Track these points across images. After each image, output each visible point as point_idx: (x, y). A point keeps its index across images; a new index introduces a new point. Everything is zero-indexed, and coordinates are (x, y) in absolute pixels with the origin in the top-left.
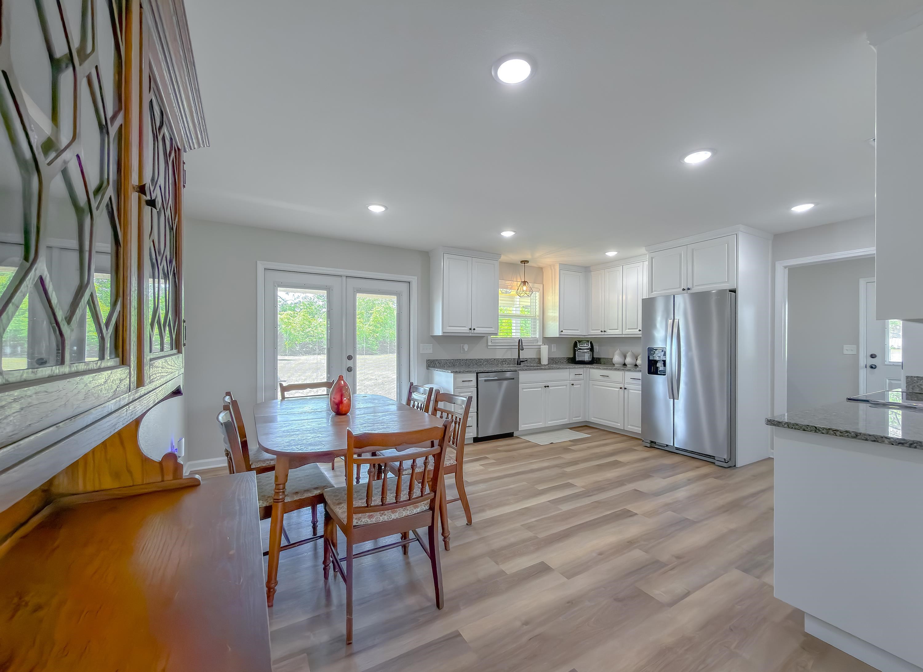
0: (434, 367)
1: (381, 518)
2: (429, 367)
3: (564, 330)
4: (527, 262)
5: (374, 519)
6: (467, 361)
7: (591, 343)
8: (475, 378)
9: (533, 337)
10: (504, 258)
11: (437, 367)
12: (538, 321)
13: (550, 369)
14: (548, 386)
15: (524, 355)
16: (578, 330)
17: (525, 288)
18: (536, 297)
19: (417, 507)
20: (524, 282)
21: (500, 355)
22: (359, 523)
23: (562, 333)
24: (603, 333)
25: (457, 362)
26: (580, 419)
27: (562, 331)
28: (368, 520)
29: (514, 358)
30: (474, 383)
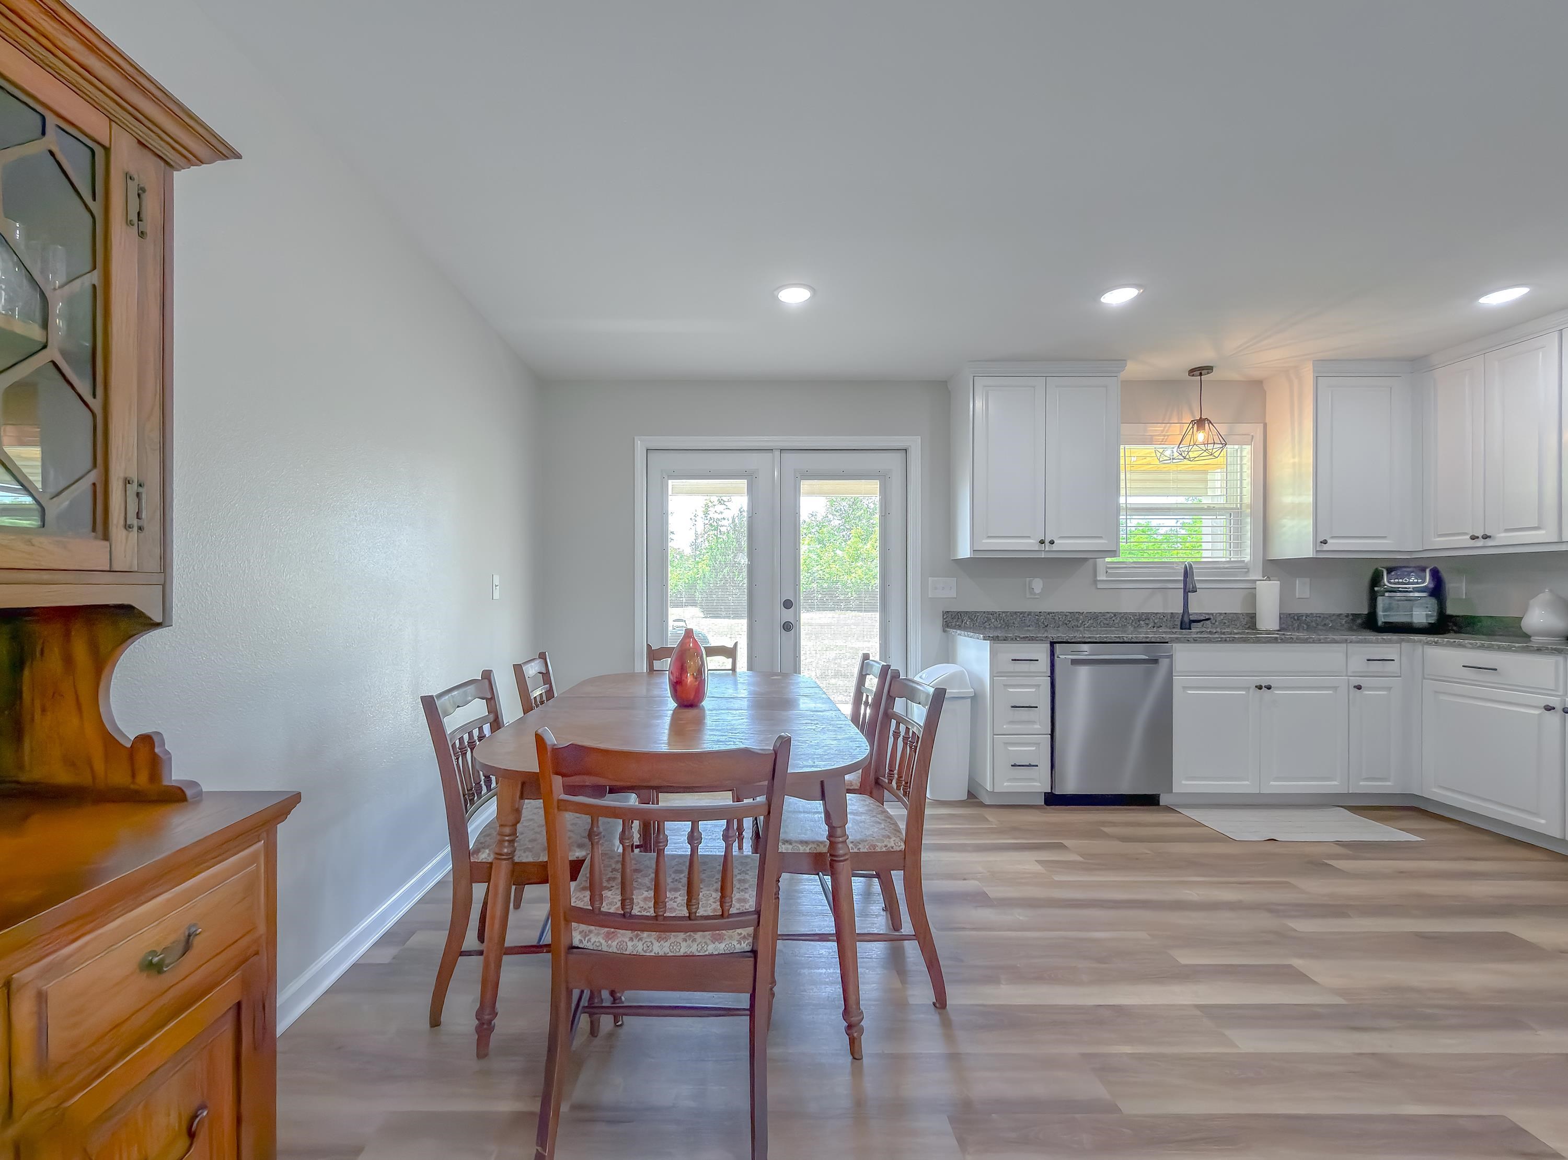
0: (959, 627)
1: (630, 944)
2: (948, 626)
3: (1333, 537)
4: (1209, 369)
5: (615, 943)
6: (1041, 616)
7: (1436, 574)
8: (1045, 655)
9: (1232, 559)
10: (1133, 369)
11: (965, 629)
12: (1249, 520)
13: (1283, 641)
14: (1269, 688)
15: (1199, 606)
16: (1384, 537)
17: (1201, 436)
18: (1241, 457)
19: (720, 939)
20: (1200, 423)
21: (1129, 604)
22: (585, 944)
23: (1325, 547)
24: (1480, 543)
25: (1016, 619)
26: (1389, 786)
27: (1325, 542)
28: (603, 942)
29: (1172, 613)
30: (1043, 664)
